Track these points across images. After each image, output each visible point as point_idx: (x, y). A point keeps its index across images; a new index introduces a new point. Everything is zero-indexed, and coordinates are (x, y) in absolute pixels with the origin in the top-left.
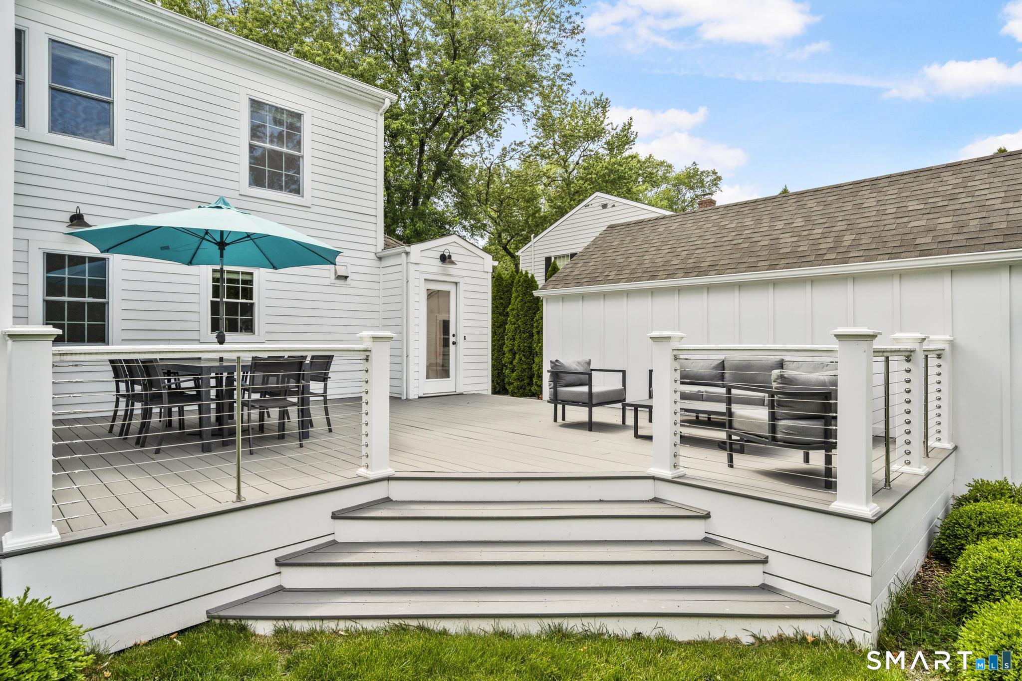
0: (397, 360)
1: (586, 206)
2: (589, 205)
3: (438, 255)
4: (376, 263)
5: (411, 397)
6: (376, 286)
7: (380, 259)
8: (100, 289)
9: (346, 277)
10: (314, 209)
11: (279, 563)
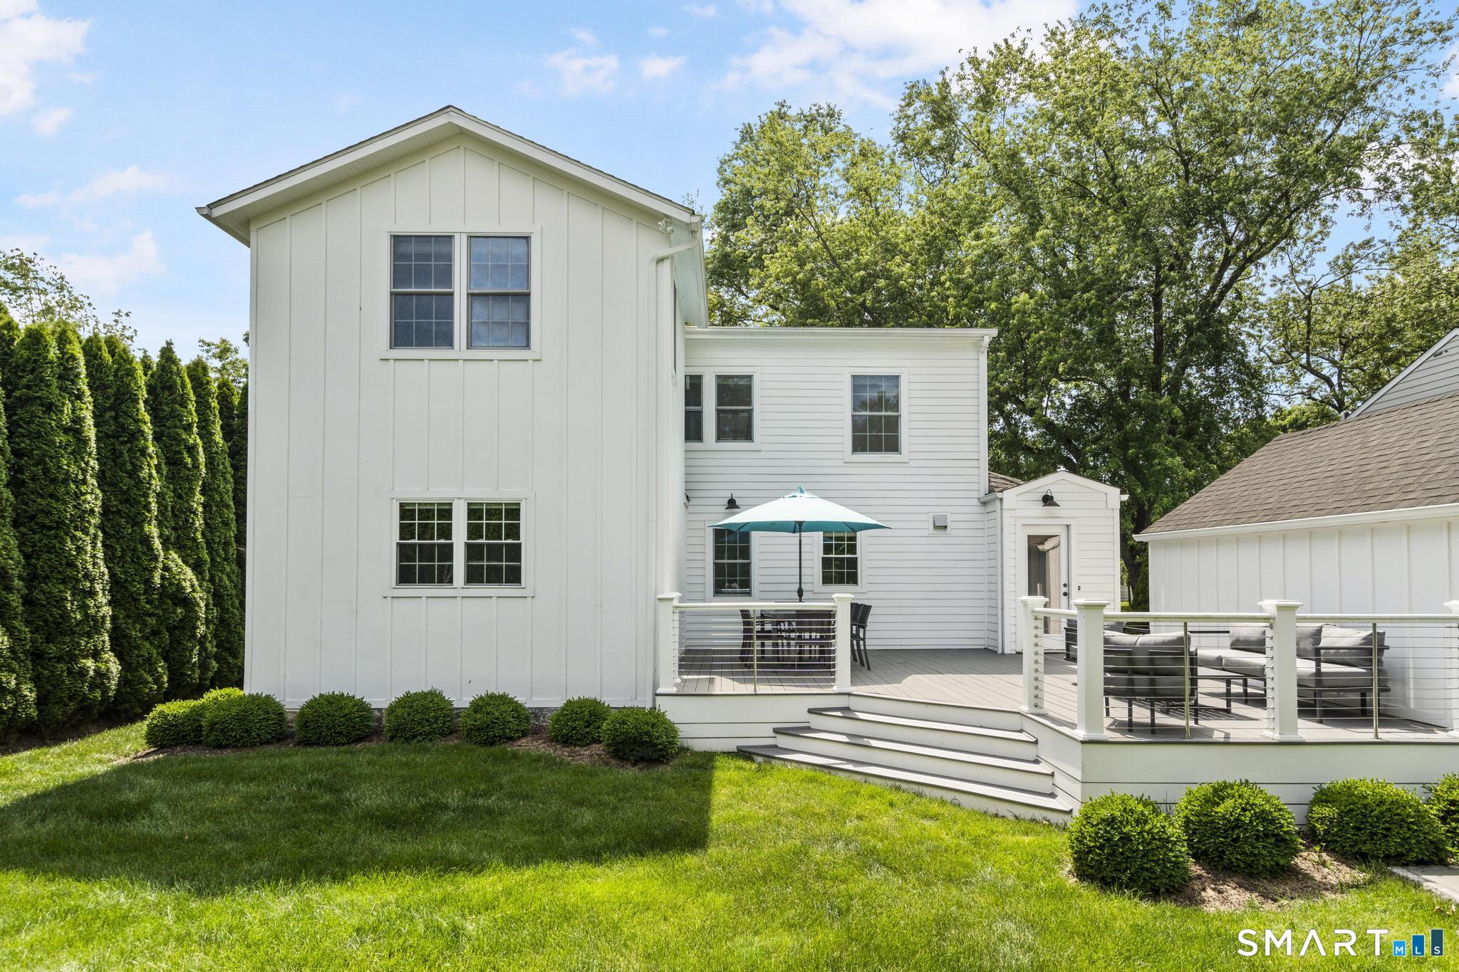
0: (993, 611)
1: (1435, 355)
2: (1441, 353)
3: (1040, 497)
4: (981, 509)
5: (1007, 651)
6: (980, 533)
7: (984, 504)
8: (746, 553)
9: (946, 527)
10: (912, 463)
11: (776, 731)
